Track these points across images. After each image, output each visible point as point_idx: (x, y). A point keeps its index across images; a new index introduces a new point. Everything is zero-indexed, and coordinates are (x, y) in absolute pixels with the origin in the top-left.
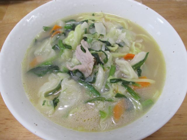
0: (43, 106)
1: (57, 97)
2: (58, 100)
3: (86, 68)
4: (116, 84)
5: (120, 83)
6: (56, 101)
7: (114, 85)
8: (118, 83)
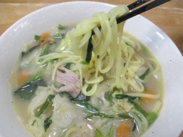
0: (32, 126)
1: (50, 117)
2: (51, 120)
3: (73, 88)
4: (121, 100)
5: (126, 100)
6: (48, 121)
7: (120, 102)
8: (123, 99)
